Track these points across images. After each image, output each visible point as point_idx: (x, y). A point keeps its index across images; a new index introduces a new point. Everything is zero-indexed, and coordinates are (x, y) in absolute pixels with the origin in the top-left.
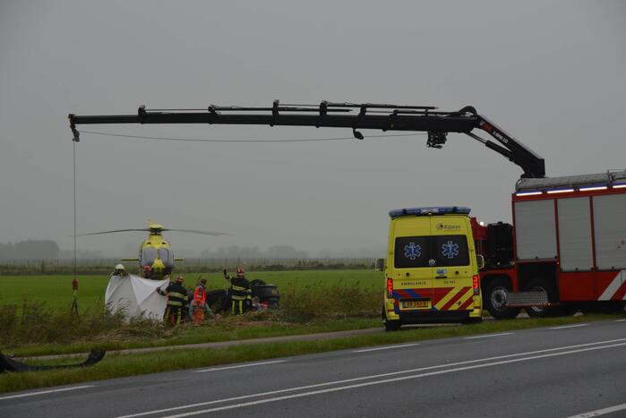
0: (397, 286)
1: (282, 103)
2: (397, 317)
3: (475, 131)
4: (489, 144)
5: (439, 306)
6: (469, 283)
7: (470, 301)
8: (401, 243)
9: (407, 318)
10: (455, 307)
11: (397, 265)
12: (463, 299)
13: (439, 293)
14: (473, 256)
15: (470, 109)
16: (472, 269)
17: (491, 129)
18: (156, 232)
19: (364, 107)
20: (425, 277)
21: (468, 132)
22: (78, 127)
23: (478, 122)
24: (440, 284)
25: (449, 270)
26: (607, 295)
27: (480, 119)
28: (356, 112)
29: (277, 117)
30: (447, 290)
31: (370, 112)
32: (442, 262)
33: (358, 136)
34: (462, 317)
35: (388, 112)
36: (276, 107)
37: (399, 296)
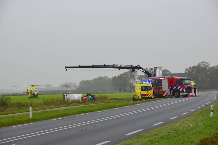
0: (141, 94)
1: (105, 65)
2: (141, 98)
3: (140, 69)
4: (142, 71)
5: (148, 96)
6: (152, 93)
7: (152, 95)
8: (142, 87)
9: (143, 98)
10: (150, 96)
11: (141, 91)
12: (151, 95)
13: (147, 95)
14: (152, 89)
15: (139, 66)
16: (152, 91)
17: (142, 69)
18: (33, 86)
19: (120, 65)
20: (145, 92)
21: (139, 69)
22: (67, 68)
23: (140, 68)
24: (148, 93)
25: (149, 91)
26: (164, 95)
27: (141, 67)
28: (119, 66)
29: (104, 67)
30: (149, 94)
31: (121, 66)
32: (148, 90)
33: (119, 70)
34: (151, 98)
35: (125, 66)
36: (104, 65)
37: (142, 95)
